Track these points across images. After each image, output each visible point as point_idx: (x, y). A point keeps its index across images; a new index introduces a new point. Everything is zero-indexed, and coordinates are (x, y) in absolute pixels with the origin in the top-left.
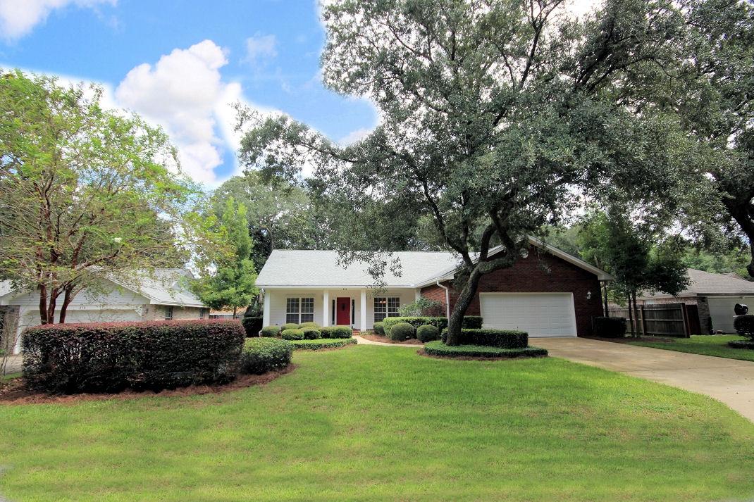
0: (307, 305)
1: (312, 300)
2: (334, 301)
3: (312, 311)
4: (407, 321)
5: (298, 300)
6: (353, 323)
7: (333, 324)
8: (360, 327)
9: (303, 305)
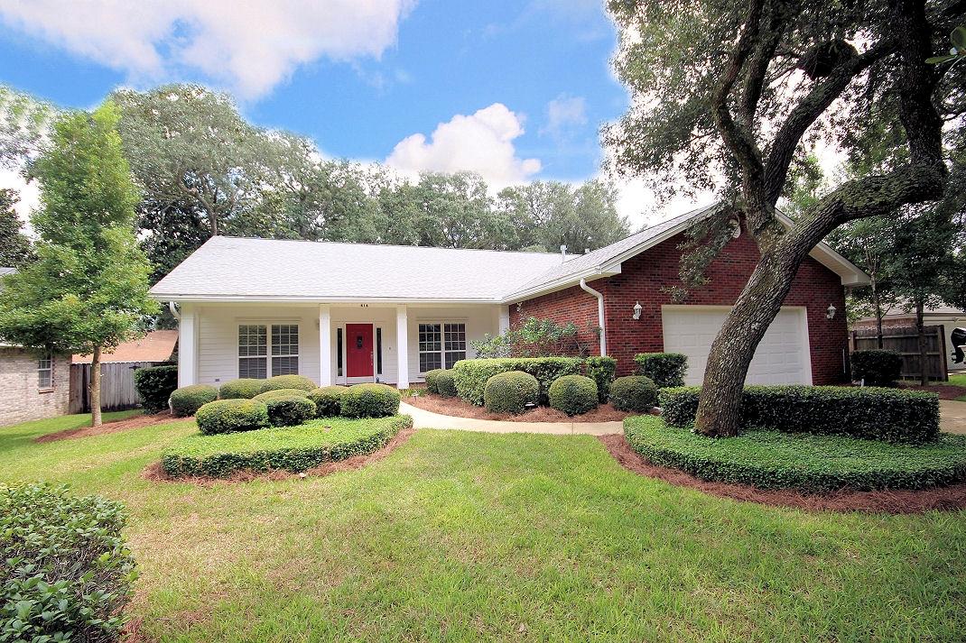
0: (285, 340)
1: (295, 329)
2: (340, 331)
3: (295, 350)
4: (518, 367)
5: (264, 331)
6: (380, 371)
7: (340, 374)
8: (397, 378)
9: (275, 340)
